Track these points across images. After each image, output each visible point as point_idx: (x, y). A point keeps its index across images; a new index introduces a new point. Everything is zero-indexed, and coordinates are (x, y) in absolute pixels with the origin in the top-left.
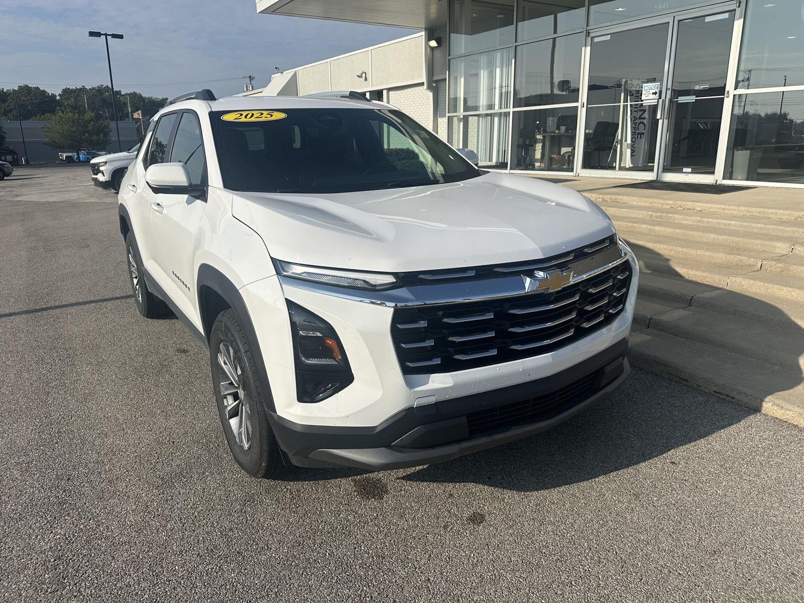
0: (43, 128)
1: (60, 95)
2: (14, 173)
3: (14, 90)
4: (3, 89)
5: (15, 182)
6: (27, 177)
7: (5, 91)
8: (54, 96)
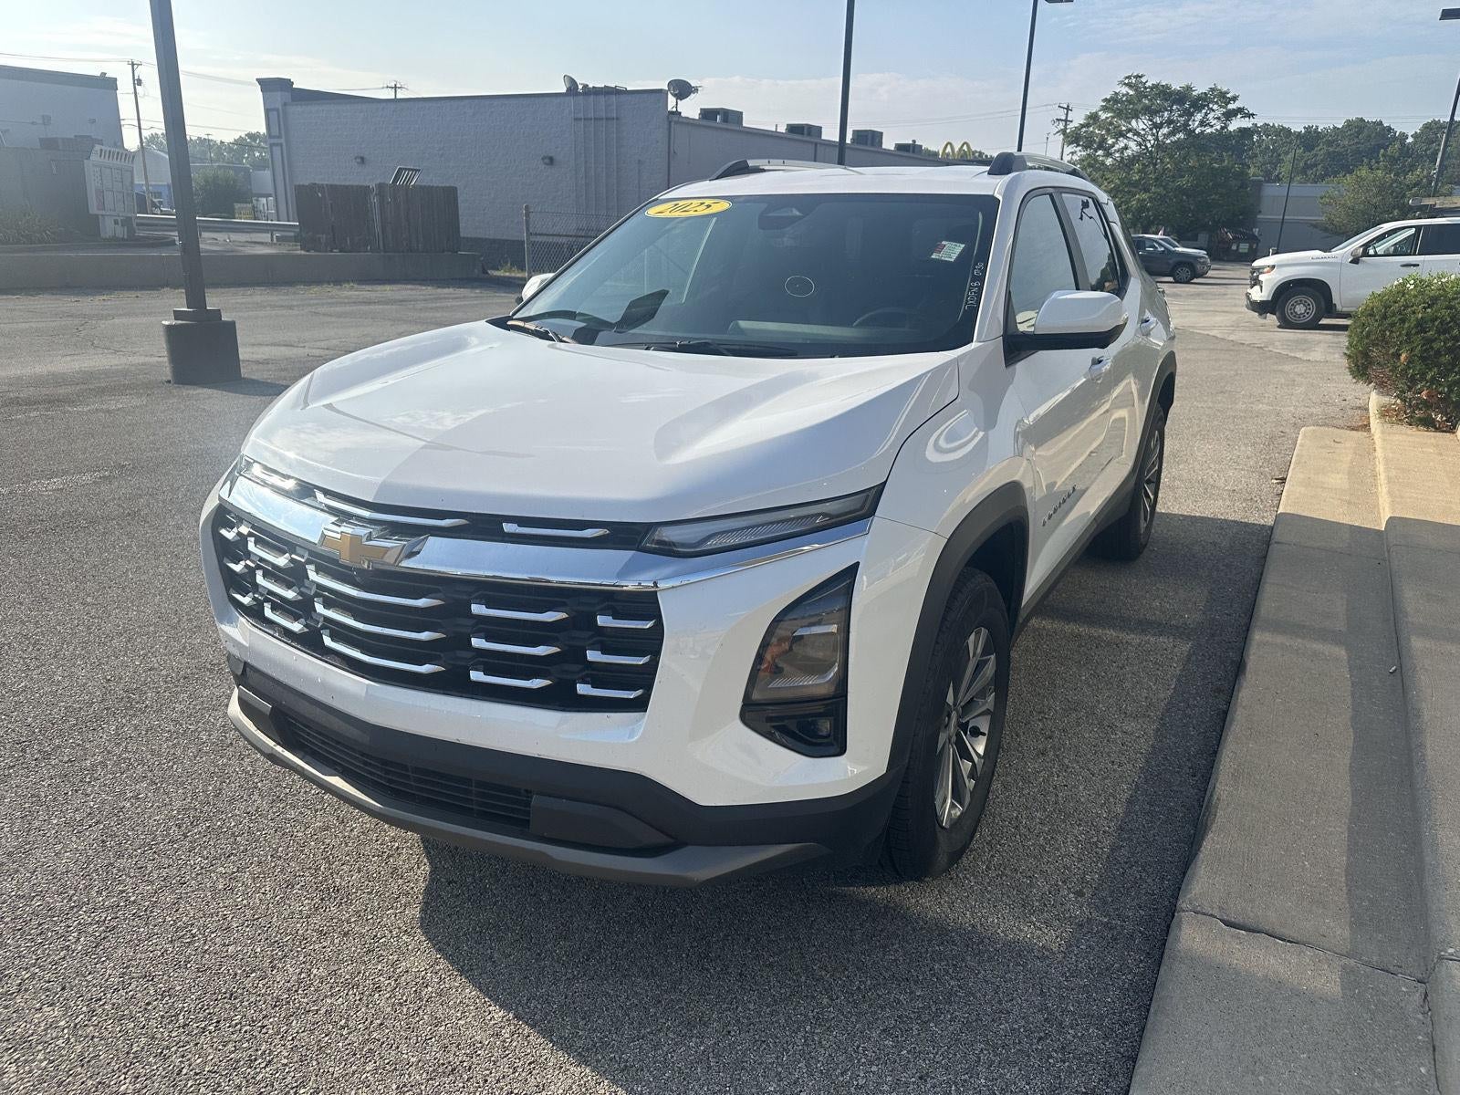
0: (1322, 198)
1: (1415, 136)
2: (1210, 273)
3: (1335, 128)
4: (1317, 127)
5: (1194, 288)
6: (1219, 281)
7: (1319, 130)
8: (1404, 136)
